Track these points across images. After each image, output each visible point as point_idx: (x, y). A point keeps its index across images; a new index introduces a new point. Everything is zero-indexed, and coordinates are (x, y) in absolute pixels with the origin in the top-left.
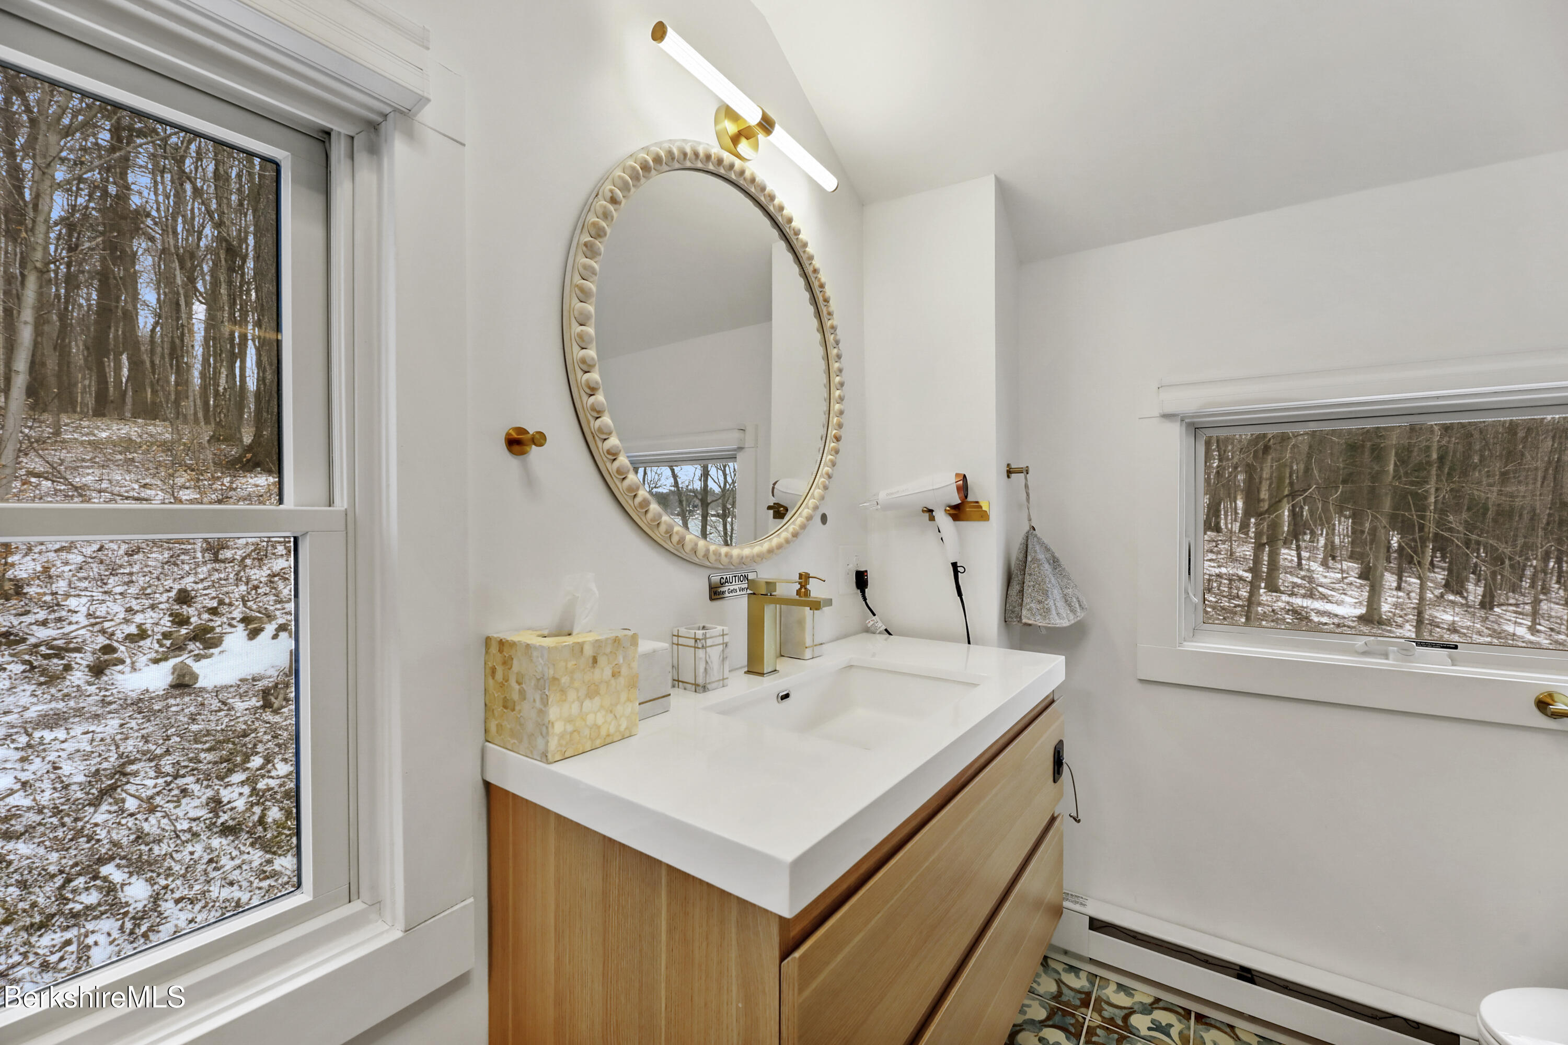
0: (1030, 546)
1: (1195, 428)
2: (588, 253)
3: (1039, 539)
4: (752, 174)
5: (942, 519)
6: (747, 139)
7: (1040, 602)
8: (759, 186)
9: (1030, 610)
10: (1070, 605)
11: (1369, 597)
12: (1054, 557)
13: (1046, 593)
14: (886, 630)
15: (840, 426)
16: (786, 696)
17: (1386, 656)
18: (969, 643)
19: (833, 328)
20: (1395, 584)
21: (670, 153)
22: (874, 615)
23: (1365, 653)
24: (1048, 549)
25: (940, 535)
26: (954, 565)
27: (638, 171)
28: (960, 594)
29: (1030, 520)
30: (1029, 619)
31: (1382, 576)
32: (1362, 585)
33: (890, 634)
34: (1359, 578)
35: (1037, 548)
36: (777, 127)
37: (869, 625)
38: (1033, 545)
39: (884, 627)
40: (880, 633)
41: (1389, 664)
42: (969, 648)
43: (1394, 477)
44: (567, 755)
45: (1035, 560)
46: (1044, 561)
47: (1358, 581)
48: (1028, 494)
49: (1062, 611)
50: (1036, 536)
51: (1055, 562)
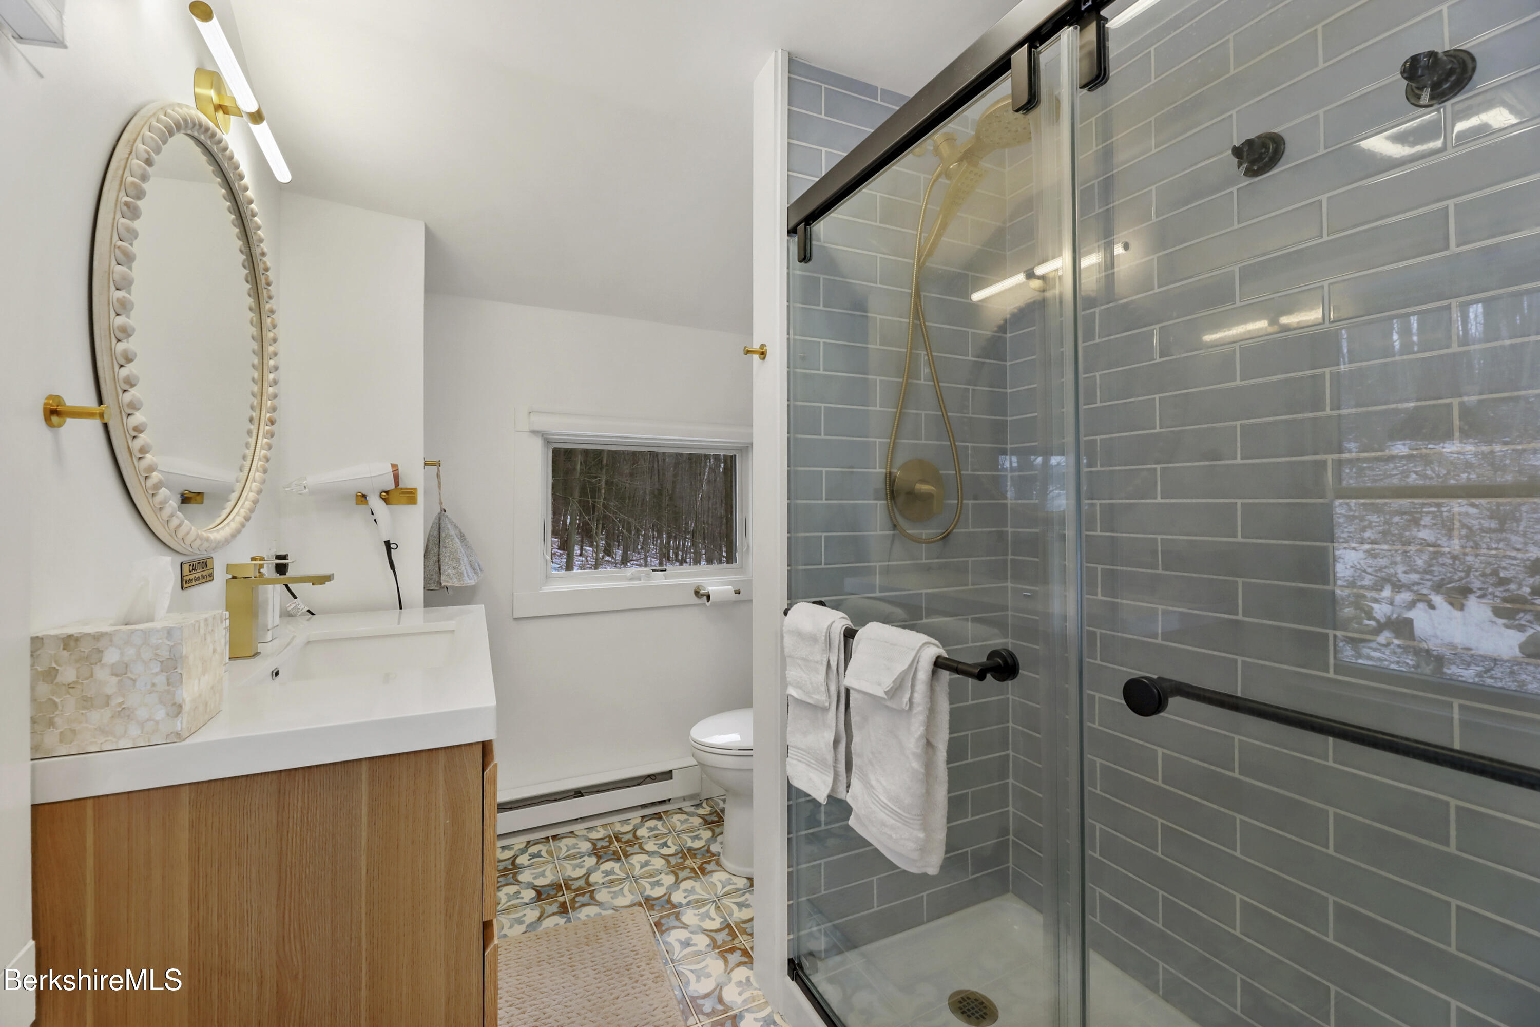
0: (443, 525)
1: (548, 442)
2: (128, 214)
3: (449, 518)
4: (232, 153)
5: (375, 502)
6: (224, 113)
7: (454, 568)
8: (234, 164)
9: (448, 575)
10: (474, 569)
11: (567, 563)
12: (461, 533)
13: (458, 561)
14: (309, 611)
15: (274, 409)
16: (277, 674)
17: (639, 579)
18: (401, 608)
19: (272, 312)
20: (579, 552)
21: (185, 120)
22: (295, 597)
23: (631, 579)
24: (456, 527)
25: (373, 517)
26: (388, 544)
27: (164, 132)
28: (392, 567)
29: (441, 503)
30: (448, 582)
31: (574, 547)
32: (561, 554)
33: (313, 614)
34: (559, 549)
35: (449, 526)
36: (265, 122)
37: (289, 609)
38: (445, 522)
39: (307, 609)
40: (303, 614)
41: (641, 583)
42: (400, 613)
43: (580, 474)
44: (193, 730)
45: (448, 536)
46: (455, 536)
47: (559, 551)
48: (439, 483)
49: (470, 574)
50: (447, 516)
51: (462, 537)
